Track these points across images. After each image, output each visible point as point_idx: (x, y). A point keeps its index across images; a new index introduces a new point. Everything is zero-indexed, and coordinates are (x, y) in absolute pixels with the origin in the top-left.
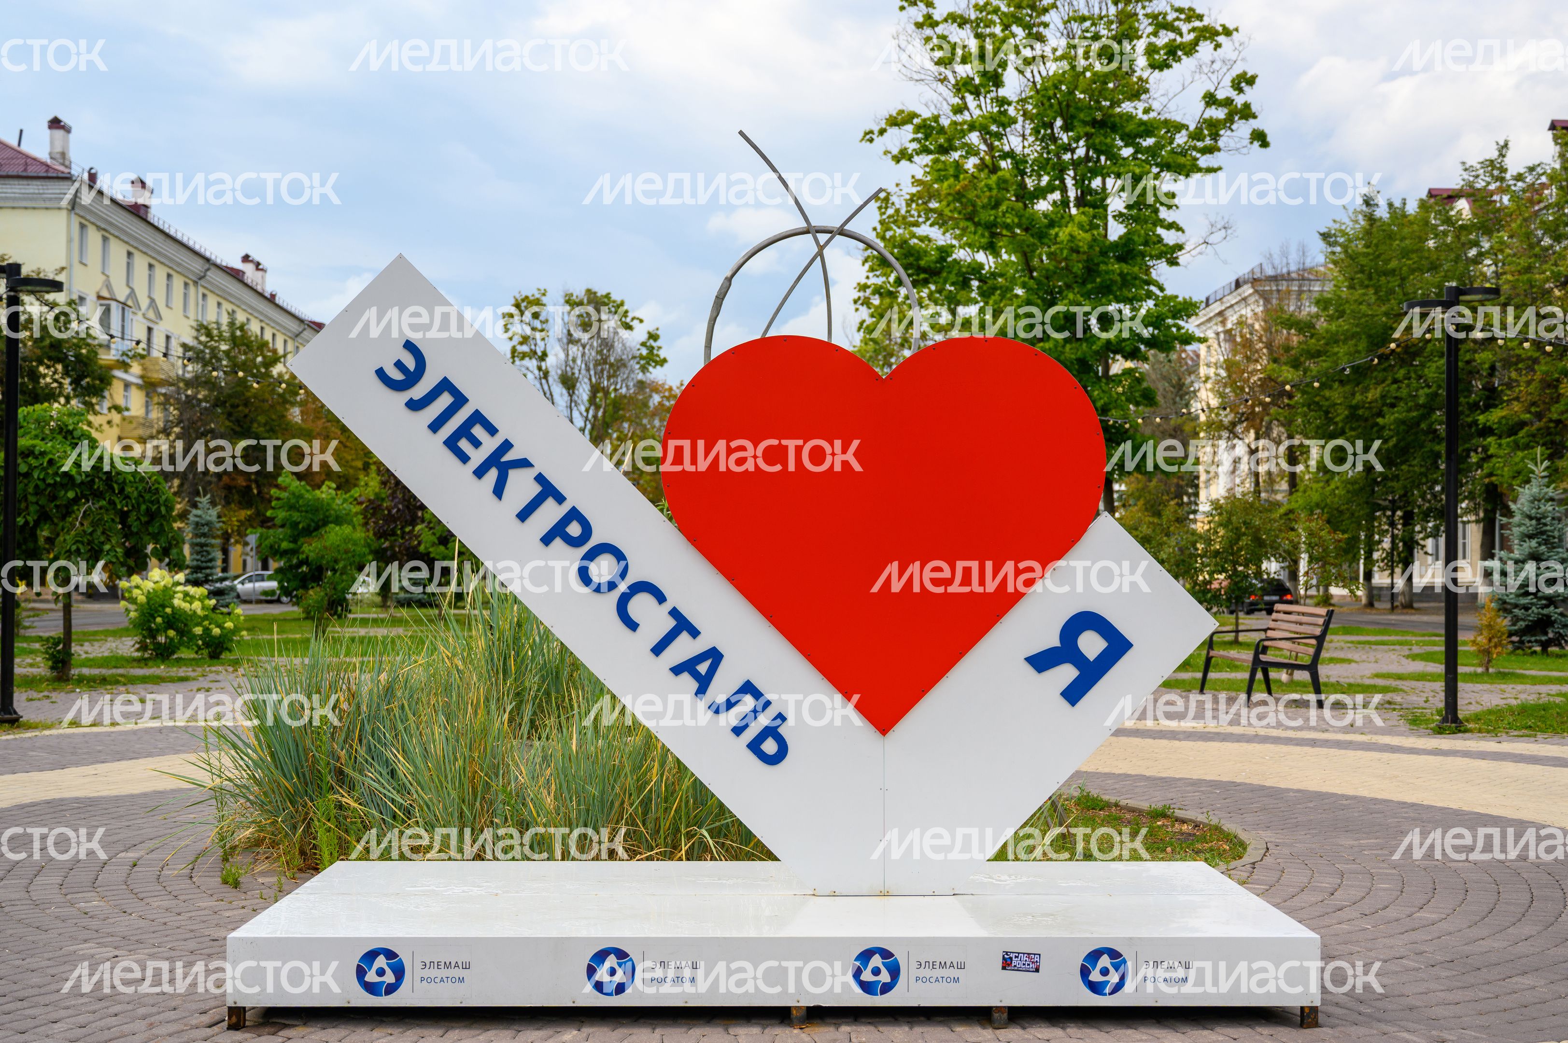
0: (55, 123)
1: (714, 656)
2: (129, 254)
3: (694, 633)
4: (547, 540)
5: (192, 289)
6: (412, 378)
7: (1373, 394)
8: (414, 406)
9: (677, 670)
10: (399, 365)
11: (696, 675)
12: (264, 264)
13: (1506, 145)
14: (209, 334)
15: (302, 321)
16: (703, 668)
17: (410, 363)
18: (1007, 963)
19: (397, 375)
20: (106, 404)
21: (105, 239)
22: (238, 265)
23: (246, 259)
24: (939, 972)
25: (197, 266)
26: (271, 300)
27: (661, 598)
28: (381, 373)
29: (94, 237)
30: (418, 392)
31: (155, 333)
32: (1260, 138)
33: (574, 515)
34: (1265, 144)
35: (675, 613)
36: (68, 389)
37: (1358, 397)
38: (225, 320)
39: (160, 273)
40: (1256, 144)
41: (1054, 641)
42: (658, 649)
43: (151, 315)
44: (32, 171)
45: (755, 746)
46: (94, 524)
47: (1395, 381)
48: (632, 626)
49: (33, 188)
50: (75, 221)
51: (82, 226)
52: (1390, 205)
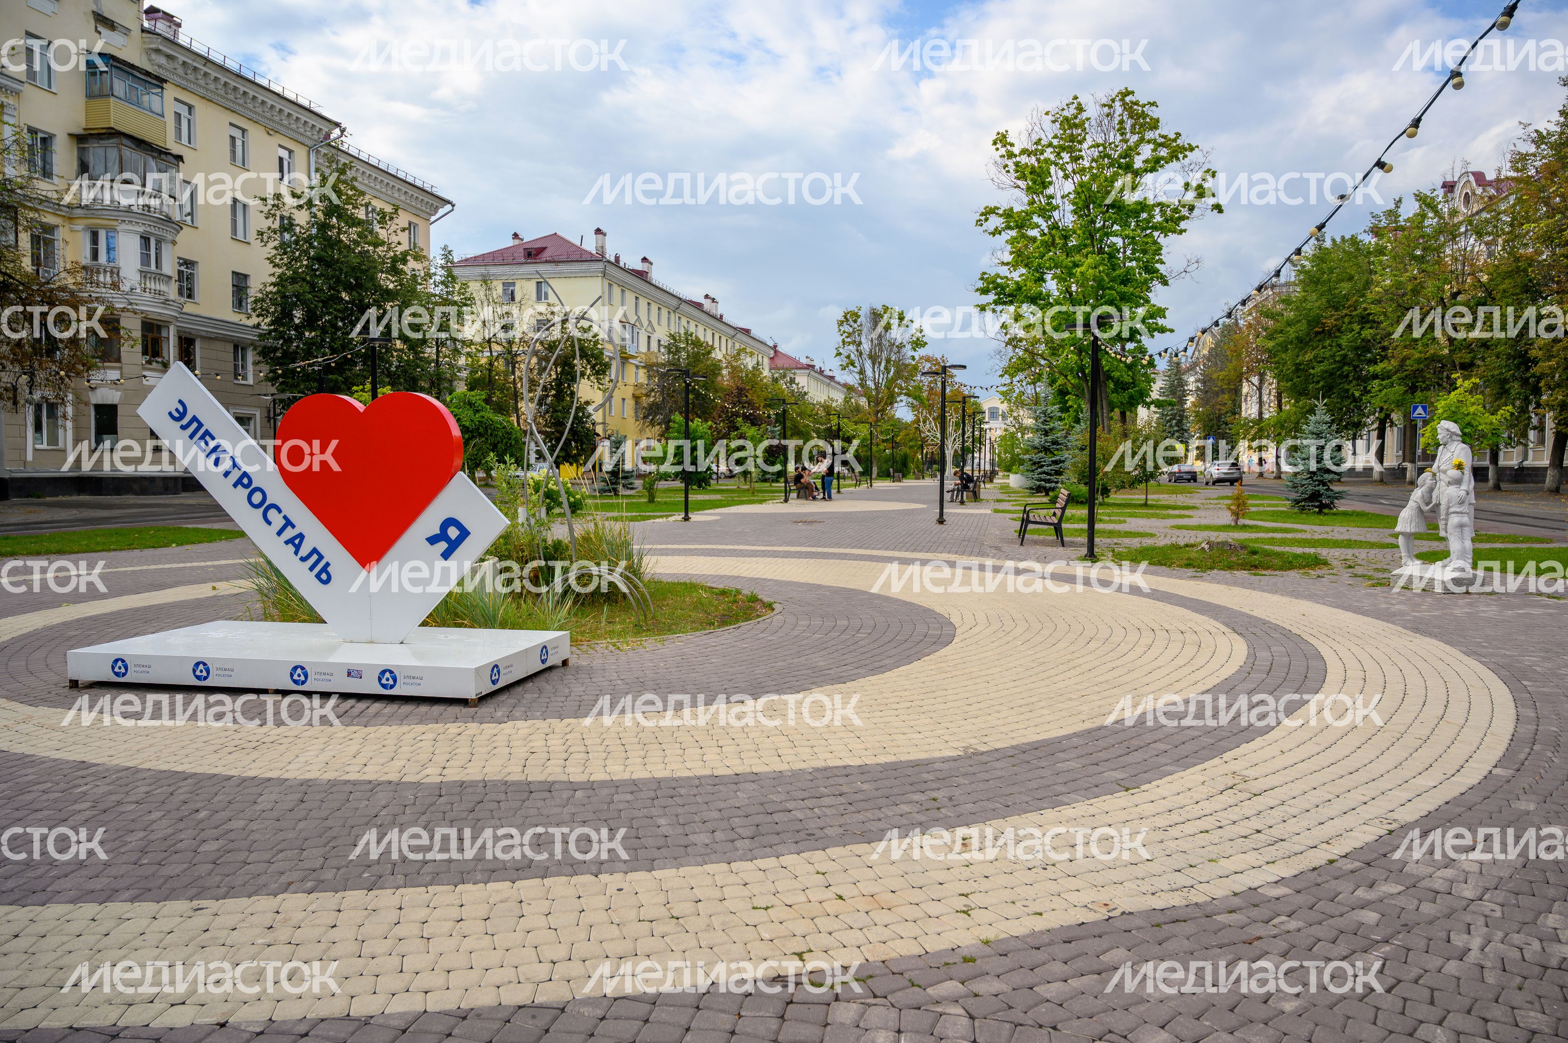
0: (598, 231)
1: (301, 536)
2: (637, 298)
3: (293, 526)
4: (235, 485)
5: (672, 315)
6: (183, 415)
7: (1309, 356)
8: (184, 428)
9: (287, 542)
10: (177, 410)
11: (294, 545)
12: (717, 299)
13: (1400, 201)
14: (674, 339)
15: (735, 329)
16: (297, 542)
17: (181, 409)
18: (349, 674)
19: (177, 415)
20: (607, 379)
21: (623, 291)
22: (702, 300)
23: (707, 297)
24: (323, 677)
25: (675, 302)
26: (720, 319)
27: (280, 511)
28: (170, 414)
29: (617, 290)
30: (185, 422)
31: (652, 339)
32: (1218, 208)
33: (245, 474)
34: (1220, 211)
35: (285, 517)
36: (588, 372)
37: (1300, 358)
38: (682, 331)
39: (654, 307)
40: (1215, 211)
41: (437, 531)
42: (279, 533)
43: (649, 329)
44: (584, 258)
45: (318, 576)
46: (478, 450)
47: (1324, 347)
48: (269, 523)
49: (584, 266)
50: (606, 282)
51: (610, 285)
52: (1333, 240)
